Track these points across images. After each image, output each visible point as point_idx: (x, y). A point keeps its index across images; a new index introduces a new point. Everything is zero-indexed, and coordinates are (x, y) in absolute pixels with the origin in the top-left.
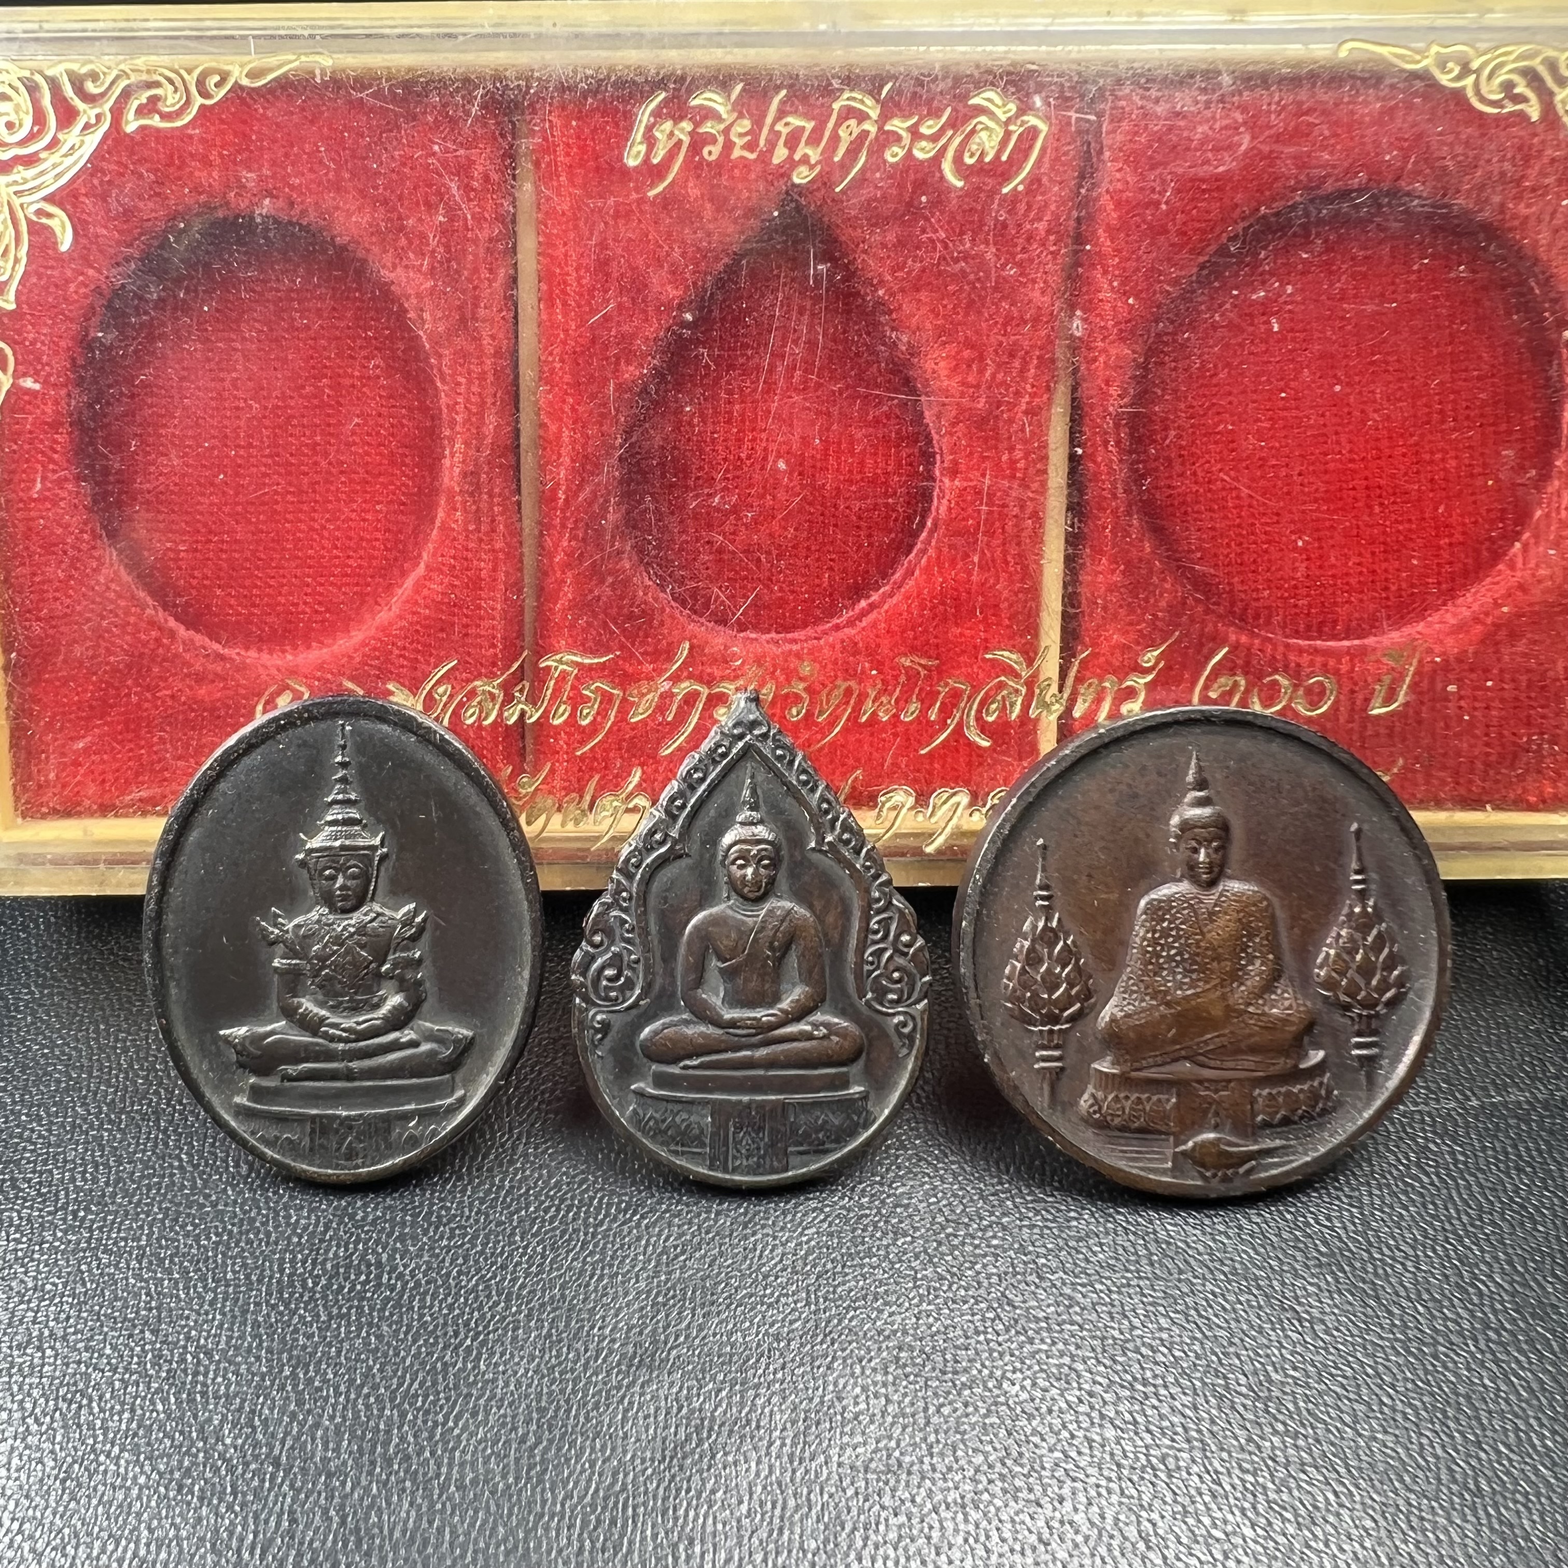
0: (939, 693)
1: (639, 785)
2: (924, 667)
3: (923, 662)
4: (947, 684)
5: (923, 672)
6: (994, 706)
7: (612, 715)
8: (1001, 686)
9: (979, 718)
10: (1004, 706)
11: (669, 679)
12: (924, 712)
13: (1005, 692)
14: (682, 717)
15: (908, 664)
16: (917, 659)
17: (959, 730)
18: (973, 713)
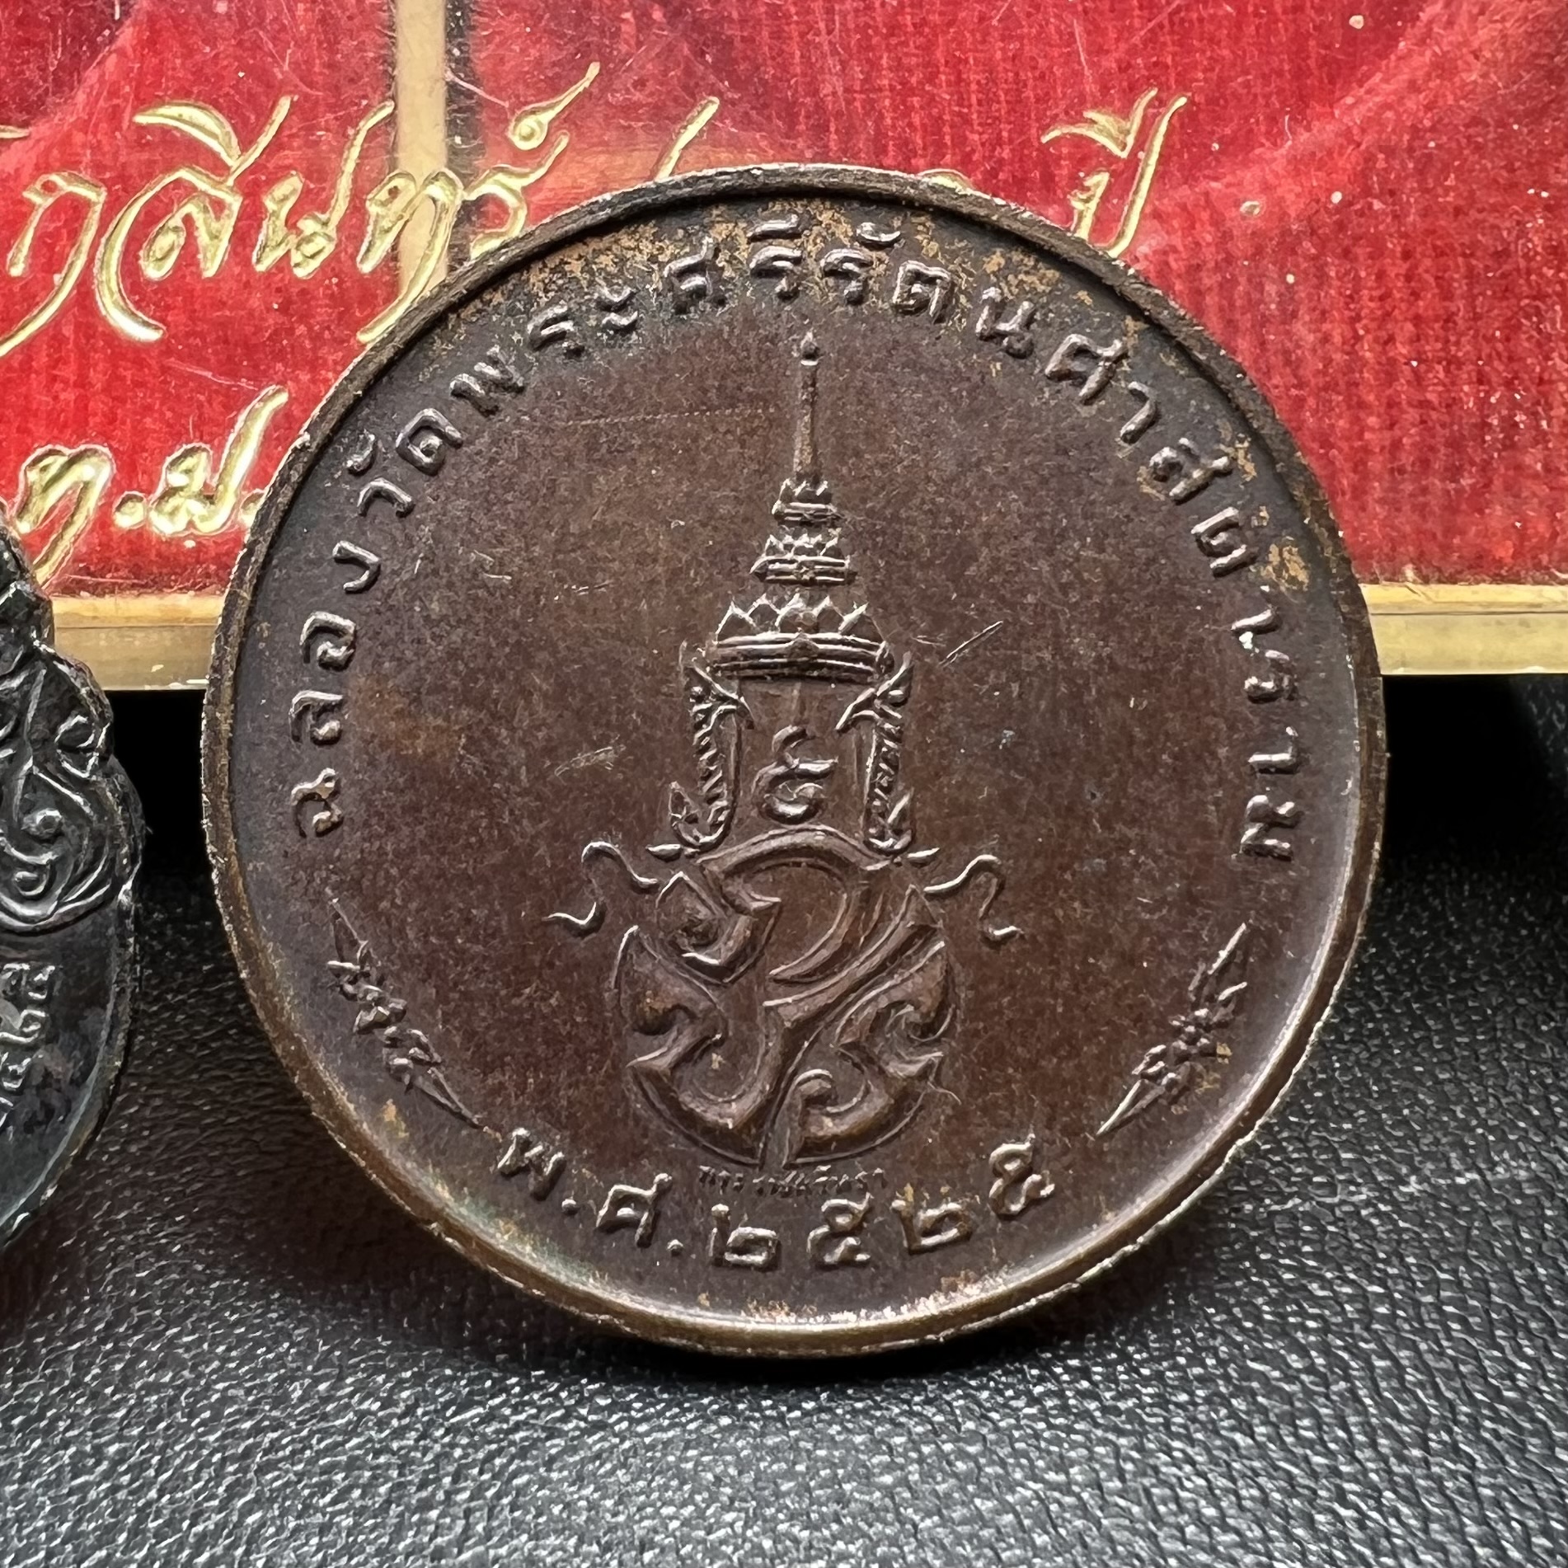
8: (183, 192)
9: (131, 270)
17: (83, 301)
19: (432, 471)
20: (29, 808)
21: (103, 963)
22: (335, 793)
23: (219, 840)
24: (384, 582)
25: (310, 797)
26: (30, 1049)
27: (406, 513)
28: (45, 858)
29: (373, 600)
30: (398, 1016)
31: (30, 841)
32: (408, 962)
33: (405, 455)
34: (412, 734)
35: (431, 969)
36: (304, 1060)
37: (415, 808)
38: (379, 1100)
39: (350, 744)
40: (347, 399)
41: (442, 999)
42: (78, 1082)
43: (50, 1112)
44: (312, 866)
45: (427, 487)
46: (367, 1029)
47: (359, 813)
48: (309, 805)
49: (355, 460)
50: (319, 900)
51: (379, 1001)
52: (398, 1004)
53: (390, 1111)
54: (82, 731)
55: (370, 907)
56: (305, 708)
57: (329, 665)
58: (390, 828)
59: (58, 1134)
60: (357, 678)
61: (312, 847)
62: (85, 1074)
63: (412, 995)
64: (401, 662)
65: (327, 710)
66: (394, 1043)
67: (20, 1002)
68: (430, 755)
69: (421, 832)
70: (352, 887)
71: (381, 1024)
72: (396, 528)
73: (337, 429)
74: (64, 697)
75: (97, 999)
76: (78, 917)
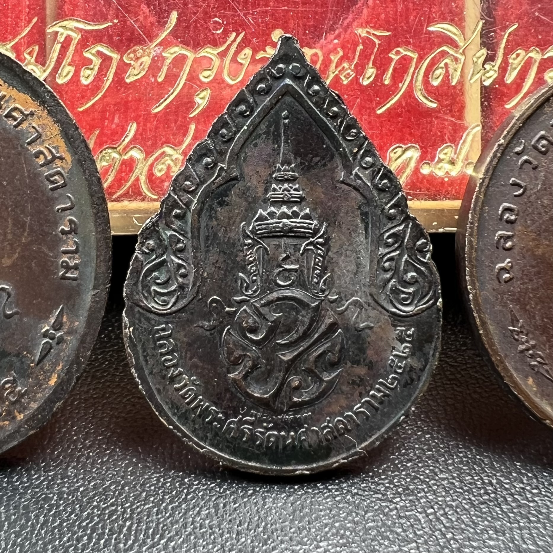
0: (391, 59)
1: (134, 140)
2: (378, 37)
3: (377, 33)
4: (398, 53)
5: (377, 41)
6: (438, 72)
7: (111, 75)
8: (444, 54)
9: (426, 82)
10: (447, 71)
11: (160, 44)
12: (379, 77)
13: (447, 60)
14: (171, 78)
15: (364, 34)
16: (372, 31)
17: (409, 93)
18: (420, 78)
19: (544, 153)
20: (406, 272)
21: (431, 327)
22: (511, 267)
23: (473, 284)
24: (528, 193)
25: (502, 269)
26: (405, 358)
27: (535, 168)
28: (411, 290)
29: (525, 199)
30: (533, 347)
31: (407, 284)
32: (536, 328)
33: (535, 147)
34: (537, 246)
35: (544, 330)
36: (502, 362)
37: (539, 273)
38: (527, 377)
39: (516, 251)
40: (516, 127)
41: (549, 341)
42: (422, 370)
43: (412, 380)
44: (504, 293)
45: (542, 158)
46: (522, 351)
47: (519, 275)
48: (502, 272)
49: (518, 149)
50: (505, 305)
51: (527, 342)
52: (533, 342)
53: (530, 381)
54: (425, 245)
55: (523, 308)
56: (501, 237)
57: (509, 222)
58: (531, 280)
59: (416, 388)
60: (518, 227)
61: (503, 287)
62: (425, 367)
63: (537, 340)
64: (533, 221)
65: (508, 238)
66: (532, 356)
67: (402, 340)
68: (544, 254)
69: (541, 281)
70: (517, 301)
71: (527, 350)
72: (532, 173)
73: (513, 138)
74: (418, 232)
75: (429, 340)
76: (423, 311)
